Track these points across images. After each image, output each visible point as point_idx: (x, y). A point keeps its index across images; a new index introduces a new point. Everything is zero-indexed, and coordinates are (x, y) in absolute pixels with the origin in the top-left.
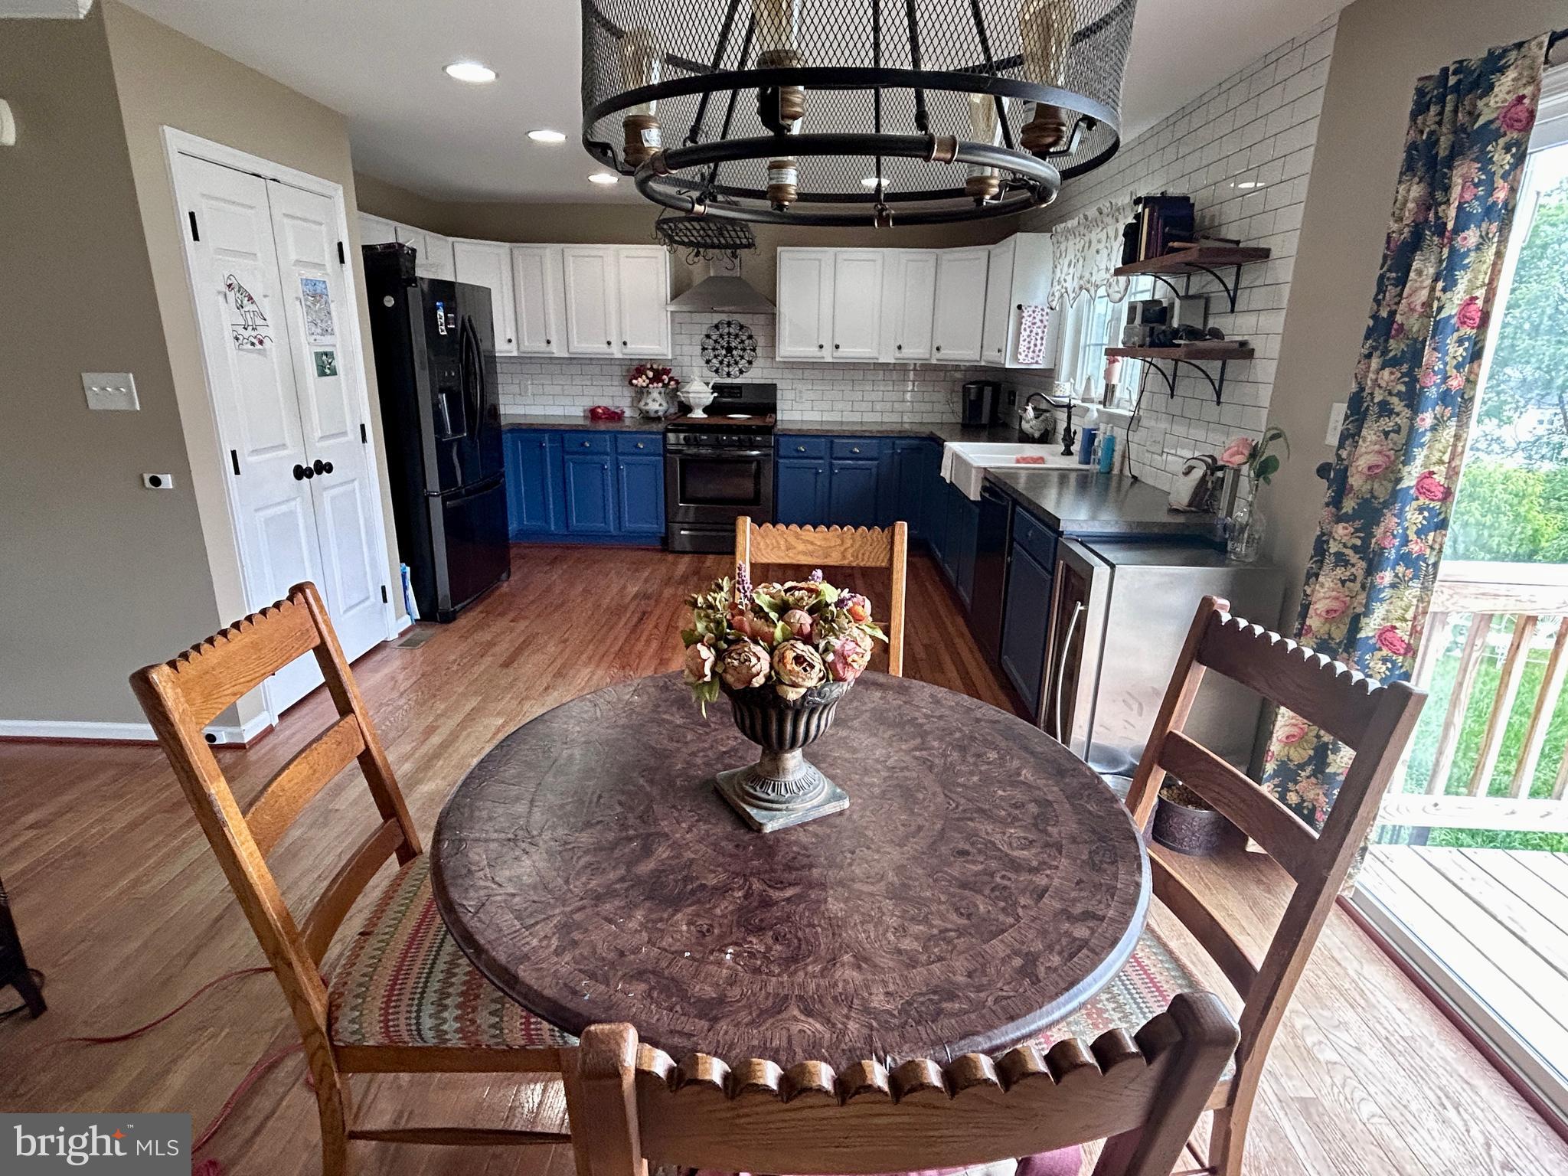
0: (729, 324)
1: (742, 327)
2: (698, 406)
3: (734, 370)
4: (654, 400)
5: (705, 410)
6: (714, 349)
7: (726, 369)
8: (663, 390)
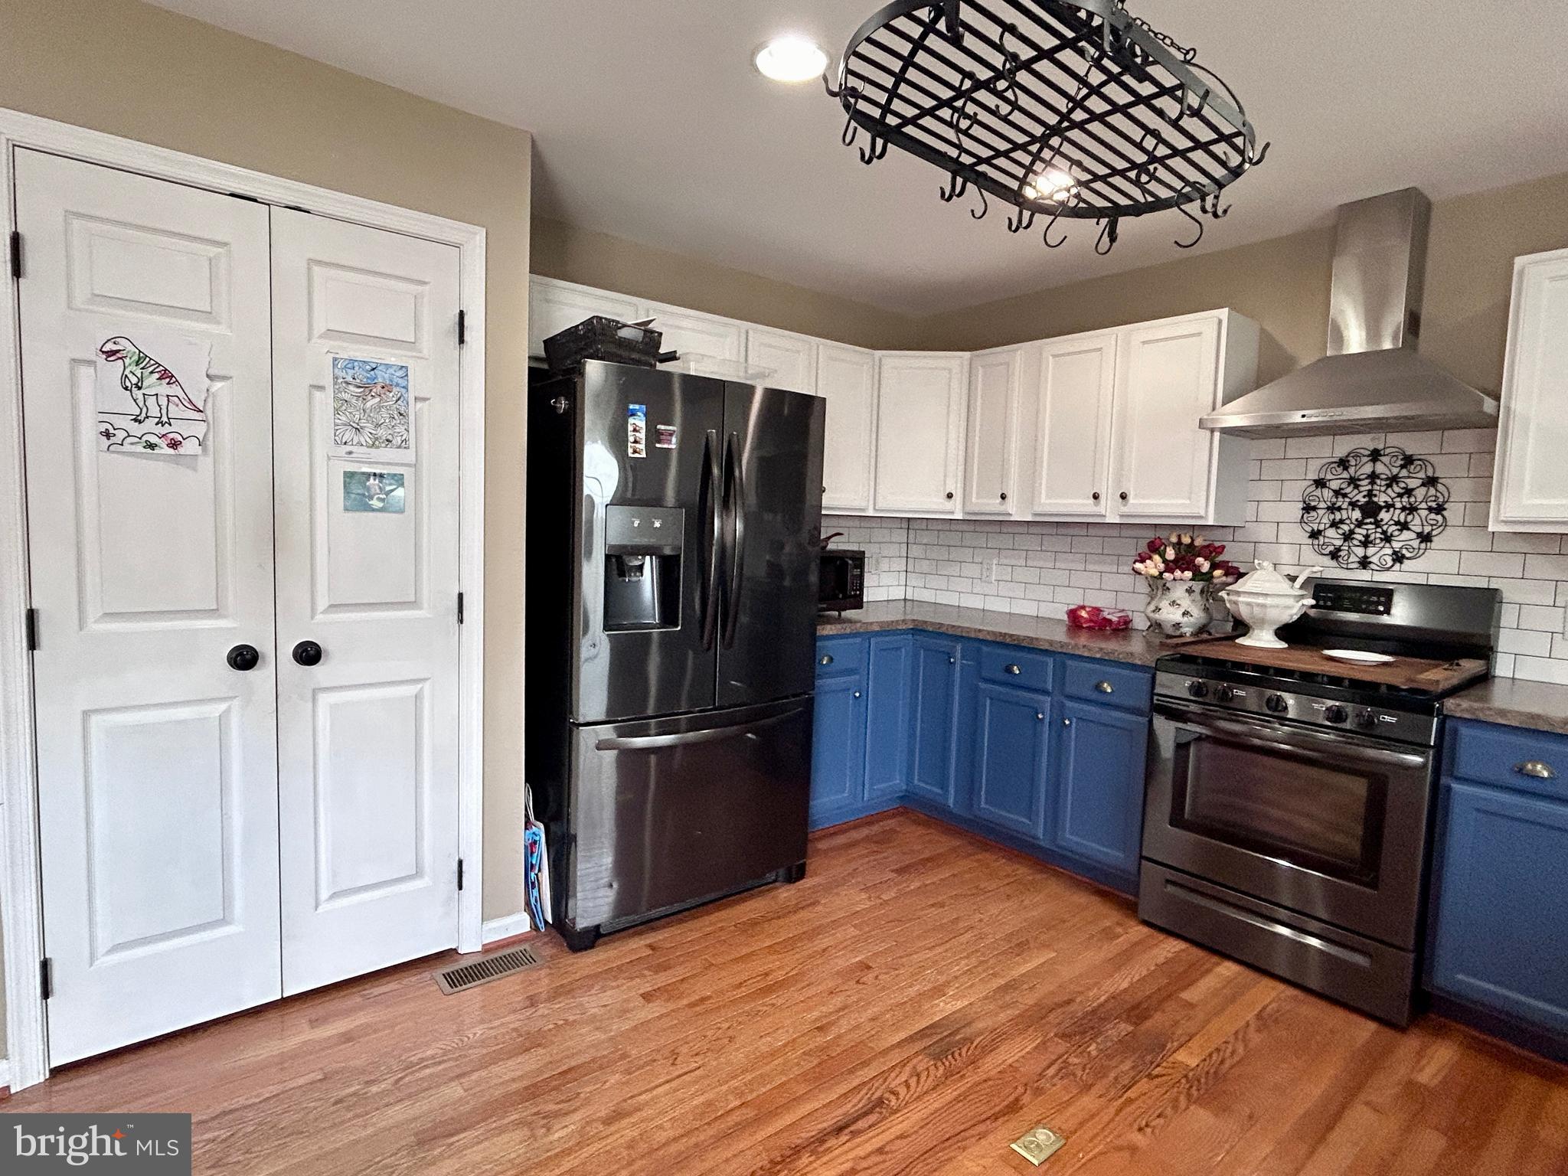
0: (1375, 455)
1: (1408, 461)
2: (1262, 622)
3: (1380, 554)
4: (1173, 603)
5: (1284, 632)
6: (1332, 509)
7: (1360, 551)
8: (1198, 586)
